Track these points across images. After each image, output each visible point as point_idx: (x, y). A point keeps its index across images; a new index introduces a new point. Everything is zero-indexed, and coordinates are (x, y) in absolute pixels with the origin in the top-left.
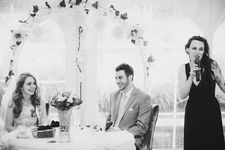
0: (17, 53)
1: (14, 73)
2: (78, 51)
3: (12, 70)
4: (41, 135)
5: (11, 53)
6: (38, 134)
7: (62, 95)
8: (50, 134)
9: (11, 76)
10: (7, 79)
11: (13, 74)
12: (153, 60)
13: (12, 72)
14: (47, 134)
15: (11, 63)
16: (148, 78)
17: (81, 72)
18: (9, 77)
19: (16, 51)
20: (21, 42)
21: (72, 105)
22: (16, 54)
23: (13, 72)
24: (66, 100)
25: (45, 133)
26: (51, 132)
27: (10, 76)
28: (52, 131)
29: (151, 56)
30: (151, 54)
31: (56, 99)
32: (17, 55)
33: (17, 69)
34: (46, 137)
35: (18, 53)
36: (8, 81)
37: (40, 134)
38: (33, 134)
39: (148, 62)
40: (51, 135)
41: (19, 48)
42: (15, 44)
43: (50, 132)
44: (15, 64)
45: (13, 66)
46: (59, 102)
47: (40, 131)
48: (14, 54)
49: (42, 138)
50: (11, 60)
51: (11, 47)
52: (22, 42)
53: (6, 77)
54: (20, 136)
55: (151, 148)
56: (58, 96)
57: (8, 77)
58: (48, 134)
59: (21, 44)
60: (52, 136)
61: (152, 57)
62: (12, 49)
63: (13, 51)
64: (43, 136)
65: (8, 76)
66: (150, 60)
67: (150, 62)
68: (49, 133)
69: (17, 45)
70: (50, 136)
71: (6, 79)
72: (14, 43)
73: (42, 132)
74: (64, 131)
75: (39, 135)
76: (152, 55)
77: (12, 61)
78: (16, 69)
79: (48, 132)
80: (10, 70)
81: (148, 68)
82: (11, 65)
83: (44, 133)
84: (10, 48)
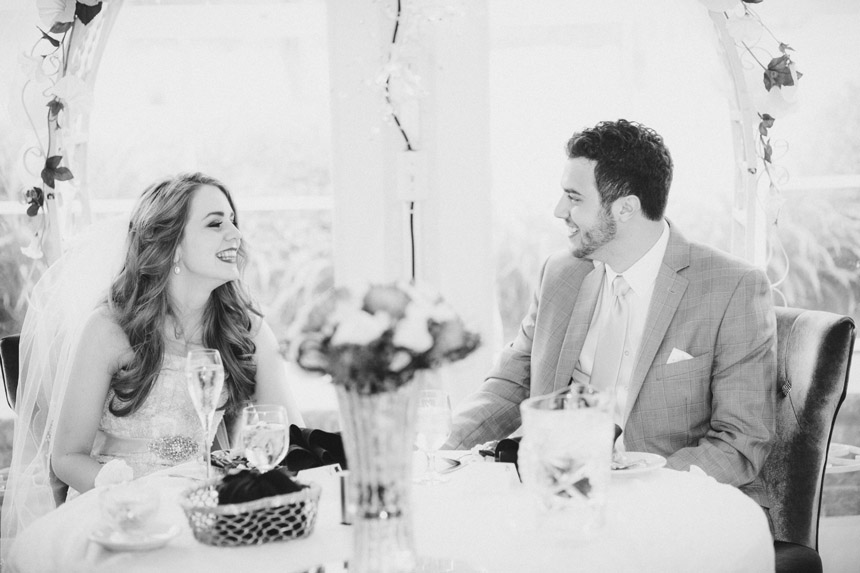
0: (82, 67)
1: (71, 169)
2: (394, 41)
3: (58, 154)
4: (240, 532)
5: (52, 66)
6: (223, 527)
7: (359, 304)
8: (292, 519)
9: (56, 181)
10: (37, 199)
11: (65, 174)
12: (794, 76)
13: (62, 164)
14: (274, 520)
15: (51, 118)
16: (770, 170)
17: (409, 148)
18: (46, 190)
19: (75, 52)
20: (100, 3)
21: (421, 362)
22: (77, 68)
23: (67, 161)
24: (388, 335)
25: (260, 515)
26: (298, 512)
27: (52, 186)
28: (302, 504)
29: (780, 55)
30: (783, 46)
31: (327, 331)
32: (79, 74)
33: (85, 144)
34: (266, 540)
35: (86, 64)
36: (40, 210)
37: (231, 527)
38: (192, 523)
39: (768, 88)
40: (297, 526)
41: (90, 38)
42: (69, 16)
43: (287, 512)
44: (76, 121)
45: (62, 131)
46: (345, 348)
47: (234, 509)
48: (65, 69)
49: (244, 543)
50: (51, 99)
51: (51, 35)
52: (104, 6)
53: (31, 188)
54: (117, 539)
55: (812, 545)
56: (333, 309)
57: (38, 191)
58: (278, 519)
59: (98, 18)
60: (301, 533)
61: (784, 58)
62: (56, 43)
63: (60, 52)
64: (249, 536)
65: (39, 183)
66: (778, 74)
67: (775, 89)
68: (283, 513)
69: (79, 22)
70: (288, 533)
71: (30, 199)
72: (64, 10)
73: (246, 514)
74: (377, 516)
75: (224, 533)
76: (787, 51)
77: (56, 106)
78: (78, 145)
79: (275, 509)
80: (51, 155)
81: (766, 118)
82: (53, 125)
83: (254, 517)
84: (46, 36)
